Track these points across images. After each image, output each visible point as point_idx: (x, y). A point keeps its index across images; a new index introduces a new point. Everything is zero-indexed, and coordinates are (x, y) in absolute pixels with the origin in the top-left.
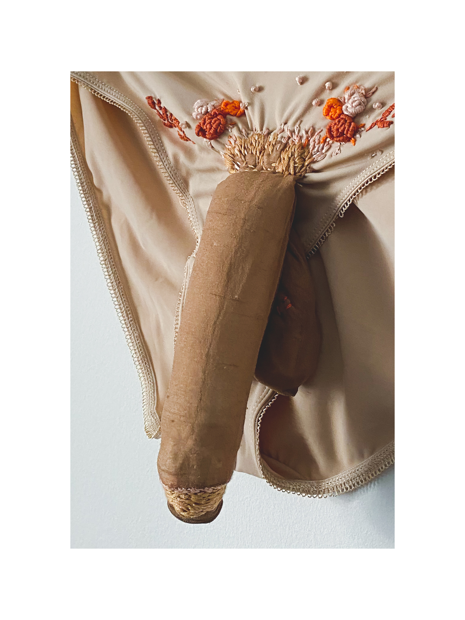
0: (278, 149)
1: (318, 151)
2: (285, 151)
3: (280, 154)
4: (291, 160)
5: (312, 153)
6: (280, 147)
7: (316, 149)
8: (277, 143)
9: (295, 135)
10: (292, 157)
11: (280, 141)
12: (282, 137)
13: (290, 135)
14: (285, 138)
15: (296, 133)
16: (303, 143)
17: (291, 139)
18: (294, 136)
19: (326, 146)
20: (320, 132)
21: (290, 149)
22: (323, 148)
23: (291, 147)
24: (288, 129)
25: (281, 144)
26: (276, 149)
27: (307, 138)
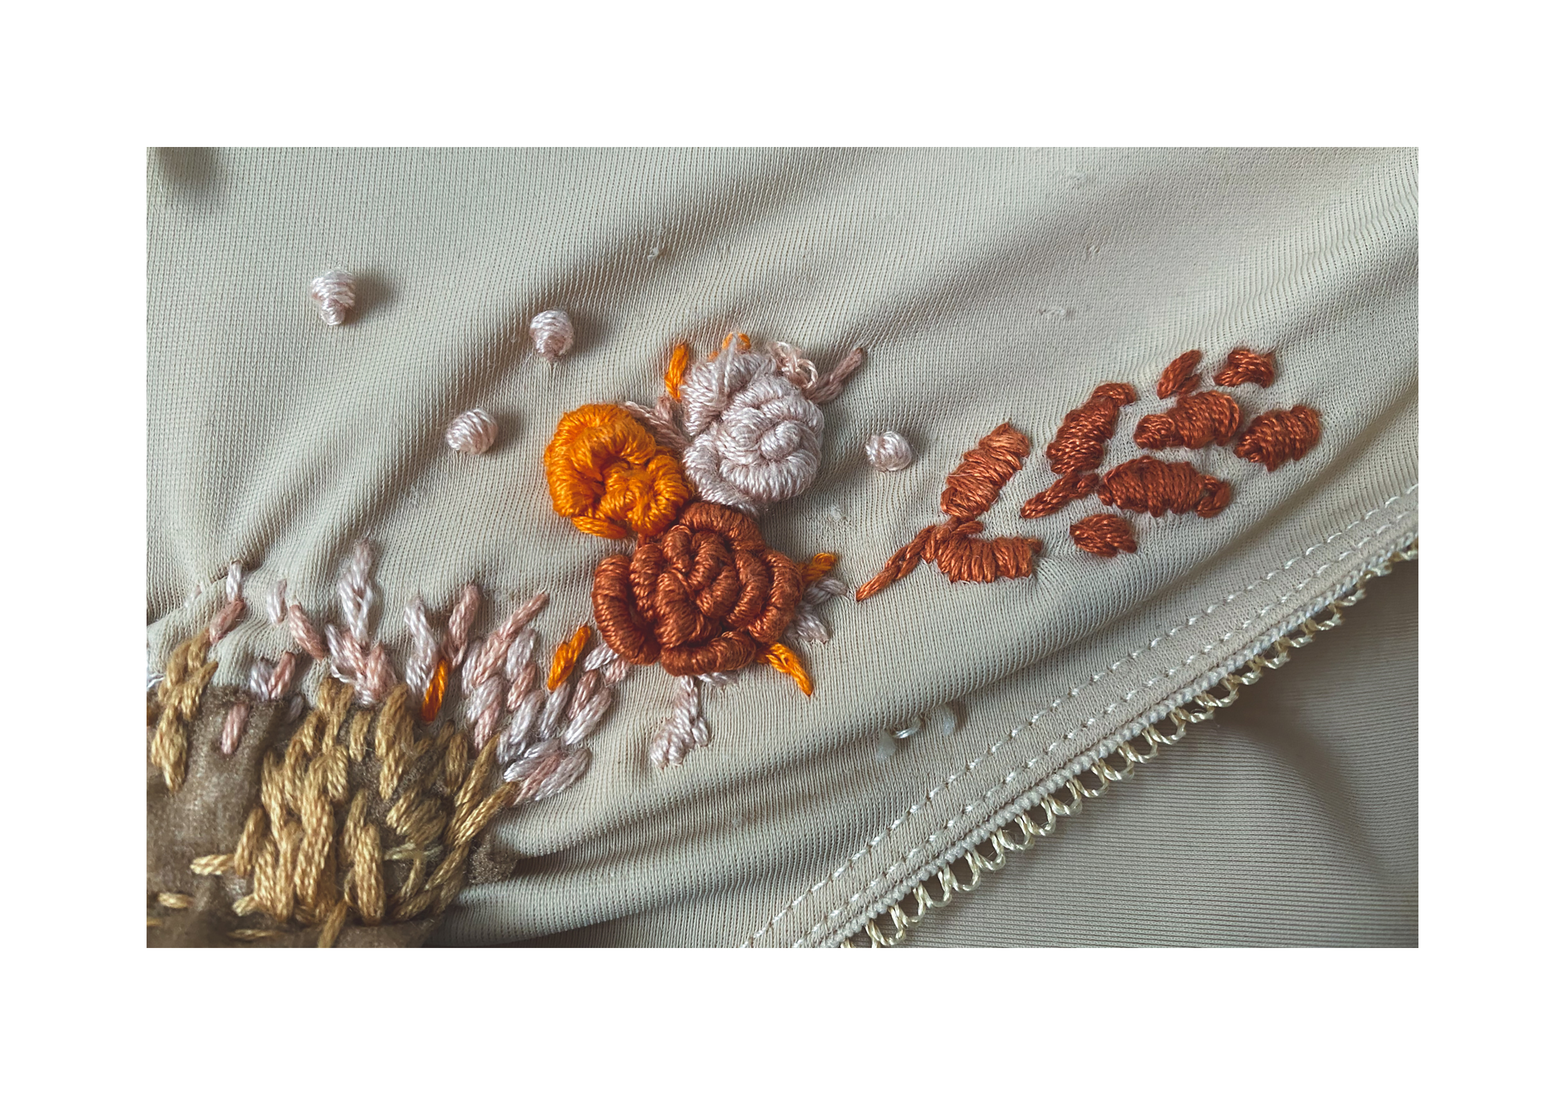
0: (227, 747)
1: (532, 737)
2: (289, 761)
3: (257, 781)
4: (350, 824)
5: (493, 754)
6: (243, 731)
7: (519, 725)
8: (210, 703)
9: (347, 644)
10: (359, 800)
11: (236, 691)
12: (247, 661)
13: (309, 646)
14: (270, 664)
15: (357, 625)
16: (419, 690)
17: (318, 668)
18: (341, 647)
19: (589, 698)
20: (532, 616)
21: (328, 741)
22: (564, 717)
23: (332, 730)
24: (290, 603)
25: (250, 709)
26: (216, 746)
27: (442, 656)
